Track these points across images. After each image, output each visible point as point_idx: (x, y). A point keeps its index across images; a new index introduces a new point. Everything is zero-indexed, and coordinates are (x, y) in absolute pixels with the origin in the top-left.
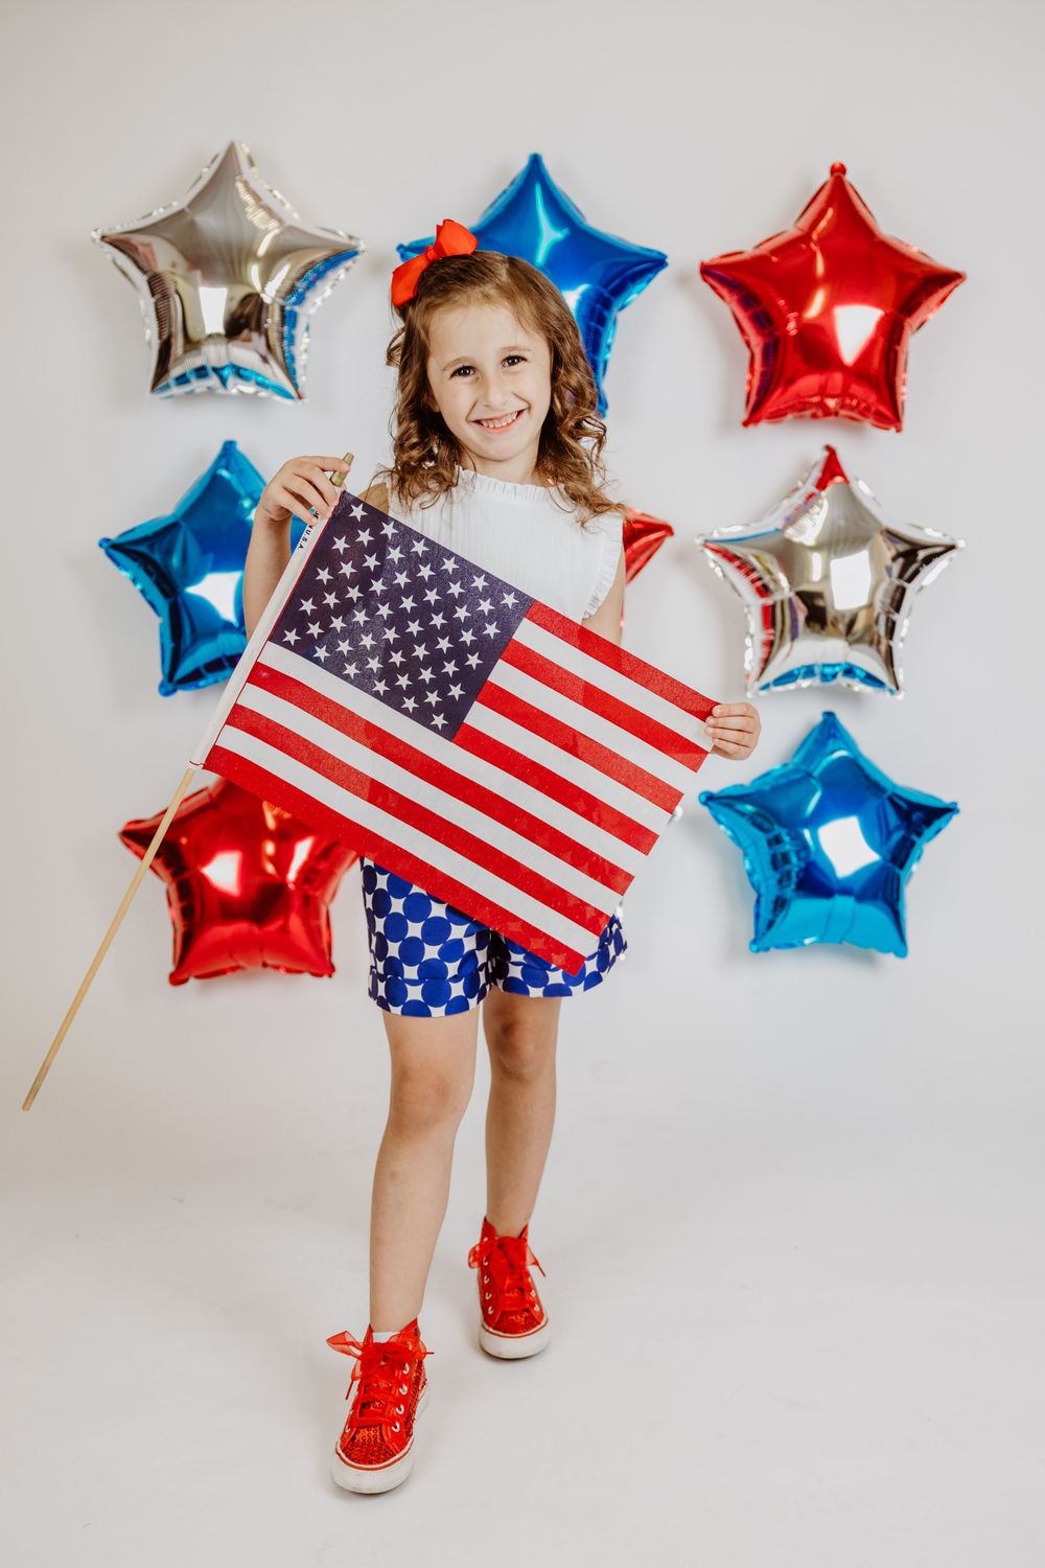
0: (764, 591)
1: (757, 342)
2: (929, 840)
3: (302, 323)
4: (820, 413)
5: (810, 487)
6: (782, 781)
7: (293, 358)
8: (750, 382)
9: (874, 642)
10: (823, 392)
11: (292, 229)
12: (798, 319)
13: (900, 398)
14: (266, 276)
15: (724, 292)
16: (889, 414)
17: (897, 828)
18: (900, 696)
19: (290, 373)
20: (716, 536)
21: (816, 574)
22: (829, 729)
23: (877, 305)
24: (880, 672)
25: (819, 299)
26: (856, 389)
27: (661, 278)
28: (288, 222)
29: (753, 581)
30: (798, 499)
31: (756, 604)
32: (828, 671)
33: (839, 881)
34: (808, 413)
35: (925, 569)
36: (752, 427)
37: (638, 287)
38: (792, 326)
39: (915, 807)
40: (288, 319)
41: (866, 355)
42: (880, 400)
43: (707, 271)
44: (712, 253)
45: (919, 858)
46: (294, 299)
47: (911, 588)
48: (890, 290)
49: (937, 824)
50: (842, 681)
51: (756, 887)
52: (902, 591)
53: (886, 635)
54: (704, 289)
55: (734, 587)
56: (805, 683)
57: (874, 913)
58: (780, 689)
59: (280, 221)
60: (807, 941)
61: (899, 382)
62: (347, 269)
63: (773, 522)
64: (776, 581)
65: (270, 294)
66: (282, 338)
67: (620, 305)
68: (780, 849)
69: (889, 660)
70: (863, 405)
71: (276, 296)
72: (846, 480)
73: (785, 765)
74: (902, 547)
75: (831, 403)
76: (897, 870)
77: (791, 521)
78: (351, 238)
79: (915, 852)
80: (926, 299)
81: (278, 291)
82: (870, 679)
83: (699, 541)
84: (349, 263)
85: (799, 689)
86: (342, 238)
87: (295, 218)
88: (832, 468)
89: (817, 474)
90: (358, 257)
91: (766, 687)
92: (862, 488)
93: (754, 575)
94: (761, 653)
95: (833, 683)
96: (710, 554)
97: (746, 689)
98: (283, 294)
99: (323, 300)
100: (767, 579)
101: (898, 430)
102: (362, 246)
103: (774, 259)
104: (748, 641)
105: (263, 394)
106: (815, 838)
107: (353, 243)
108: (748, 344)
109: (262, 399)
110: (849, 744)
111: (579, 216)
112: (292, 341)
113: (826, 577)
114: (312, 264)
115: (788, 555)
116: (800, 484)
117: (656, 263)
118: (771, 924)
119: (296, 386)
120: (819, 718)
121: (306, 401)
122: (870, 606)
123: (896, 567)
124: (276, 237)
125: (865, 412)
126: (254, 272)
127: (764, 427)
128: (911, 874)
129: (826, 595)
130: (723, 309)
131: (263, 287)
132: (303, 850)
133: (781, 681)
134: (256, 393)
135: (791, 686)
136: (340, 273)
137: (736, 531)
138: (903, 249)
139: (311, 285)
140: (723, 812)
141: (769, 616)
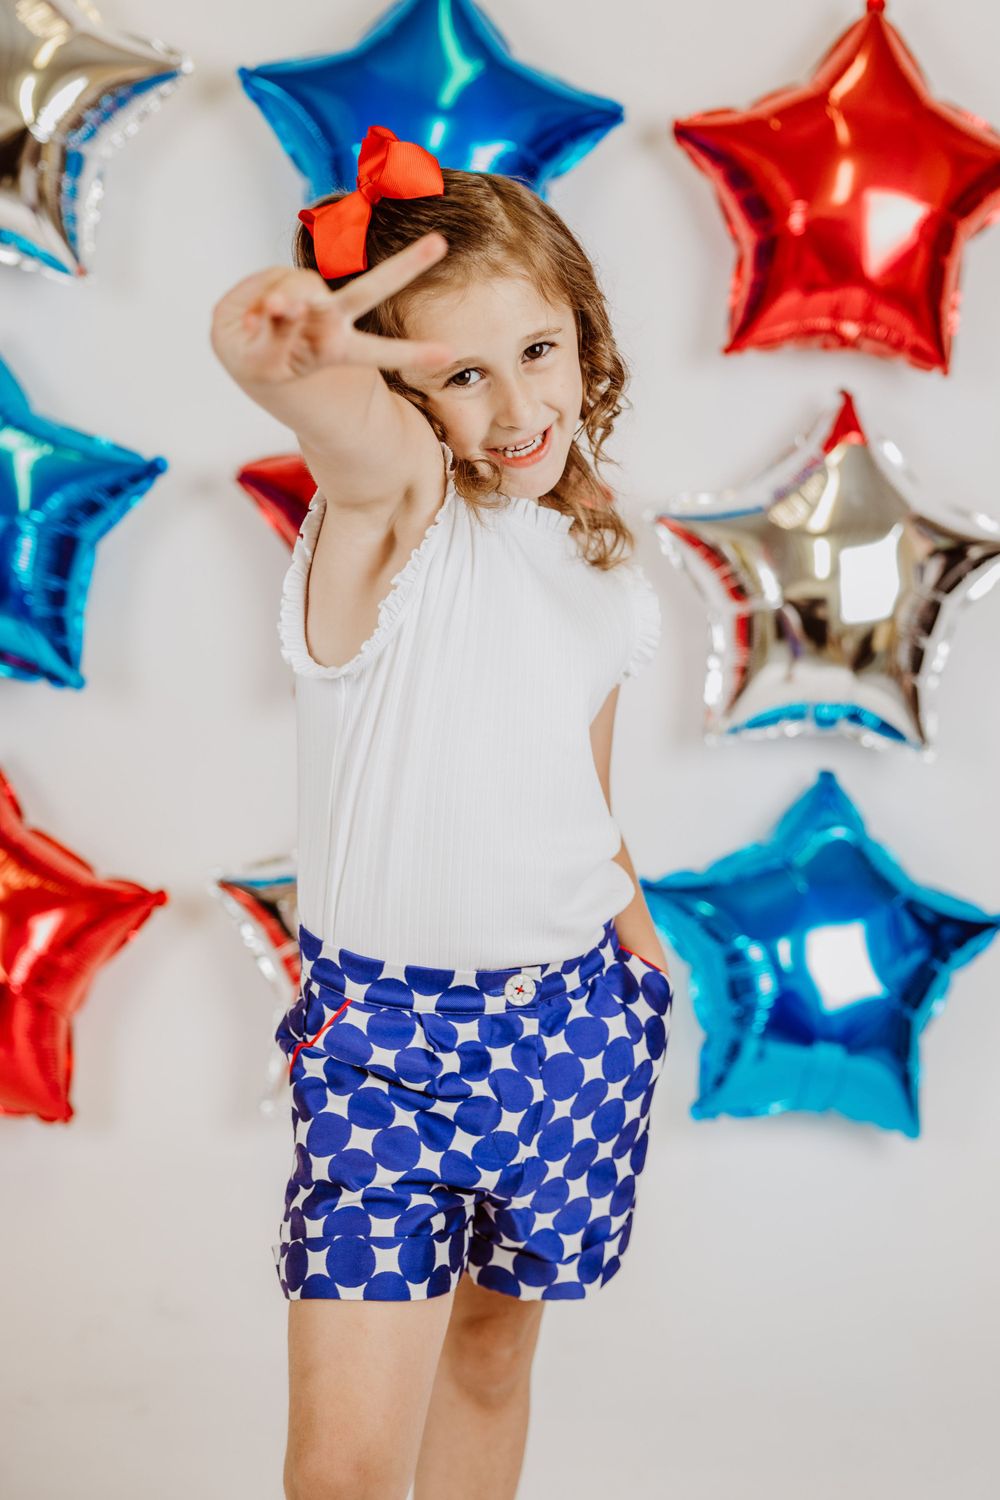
0: (738, 593)
1: (748, 238)
2: (962, 964)
3: (91, 169)
4: (832, 340)
5: (813, 448)
6: (753, 869)
7: (74, 219)
8: (736, 292)
9: (896, 674)
10: (836, 314)
11: (85, 36)
12: (805, 213)
13: (946, 330)
14: (41, 99)
15: (705, 162)
16: (933, 351)
17: (917, 945)
18: (929, 756)
19: (69, 238)
20: (676, 509)
21: (821, 568)
22: (826, 795)
23: (923, 196)
24: (899, 719)
25: (844, 177)
26: (885, 313)
27: (615, 137)
28: (81, 26)
29: (726, 578)
30: (795, 464)
31: (724, 613)
32: (825, 713)
33: (826, 1019)
34: (816, 341)
35: (971, 576)
36: (736, 359)
37: (581, 147)
38: (797, 221)
39: (944, 920)
40: (71, 163)
41: (902, 264)
42: (919, 330)
43: (684, 133)
44: (692, 106)
45: (944, 991)
46: (83, 131)
47: (950, 604)
48: (941, 176)
49: (972, 945)
50: (846, 728)
51: (705, 1023)
52: (935, 608)
53: (909, 669)
54: (678, 156)
55: (697, 585)
56: (792, 728)
57: (873, 1070)
58: (757, 734)
59: (69, 23)
60: (776, 1107)
61: (946, 307)
62: (162, 97)
63: (757, 495)
64: (757, 583)
65: (44, 129)
66: (59, 189)
67: (552, 173)
68: (739, 971)
69: (913, 701)
70: (894, 336)
71: (57, 130)
72: (864, 442)
73: (758, 847)
74: (944, 543)
75: (850, 329)
76: (907, 1011)
77: (781, 496)
78: (171, 52)
79: (937, 986)
80: (987, 194)
81: (58, 124)
82: (886, 729)
83: (649, 515)
84: (165, 87)
85: (783, 737)
86: (158, 50)
87: (92, 20)
88: (847, 421)
89: (825, 429)
90: (181, 81)
91: (735, 731)
92: (890, 454)
93: (726, 570)
94: (733, 681)
95: (830, 732)
96: (664, 534)
97: (706, 730)
98: (65, 125)
99: (126, 138)
100: (744, 578)
101: (946, 372)
102: (187, 66)
103: (776, 124)
104: (713, 663)
105: (30, 265)
106: (798, 953)
107: (172, 60)
108: (736, 238)
109: (27, 274)
110: (853, 821)
111: (499, 44)
112: (74, 193)
113: (835, 572)
114: (109, 90)
115: (777, 542)
116: (798, 441)
117: (607, 116)
118: (720, 1081)
119: (76, 257)
120: (811, 778)
121: (91, 280)
122: (892, 620)
123: (934, 569)
124: (60, 49)
125: (898, 346)
126: (27, 86)
127: (751, 359)
128: (929, 1017)
129: (832, 603)
130: (704, 186)
131: (37, 114)
132: (44, 929)
133: (759, 723)
134: (17, 267)
135: (771, 731)
136: (150, 101)
137: (705, 503)
138: (963, 122)
139: (107, 116)
140: (666, 910)
141: (745, 629)
